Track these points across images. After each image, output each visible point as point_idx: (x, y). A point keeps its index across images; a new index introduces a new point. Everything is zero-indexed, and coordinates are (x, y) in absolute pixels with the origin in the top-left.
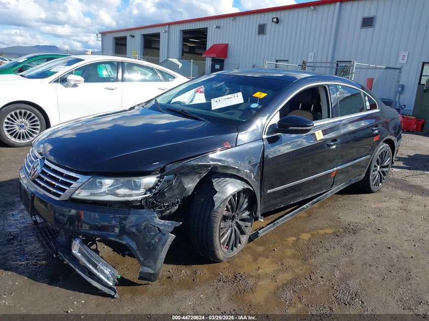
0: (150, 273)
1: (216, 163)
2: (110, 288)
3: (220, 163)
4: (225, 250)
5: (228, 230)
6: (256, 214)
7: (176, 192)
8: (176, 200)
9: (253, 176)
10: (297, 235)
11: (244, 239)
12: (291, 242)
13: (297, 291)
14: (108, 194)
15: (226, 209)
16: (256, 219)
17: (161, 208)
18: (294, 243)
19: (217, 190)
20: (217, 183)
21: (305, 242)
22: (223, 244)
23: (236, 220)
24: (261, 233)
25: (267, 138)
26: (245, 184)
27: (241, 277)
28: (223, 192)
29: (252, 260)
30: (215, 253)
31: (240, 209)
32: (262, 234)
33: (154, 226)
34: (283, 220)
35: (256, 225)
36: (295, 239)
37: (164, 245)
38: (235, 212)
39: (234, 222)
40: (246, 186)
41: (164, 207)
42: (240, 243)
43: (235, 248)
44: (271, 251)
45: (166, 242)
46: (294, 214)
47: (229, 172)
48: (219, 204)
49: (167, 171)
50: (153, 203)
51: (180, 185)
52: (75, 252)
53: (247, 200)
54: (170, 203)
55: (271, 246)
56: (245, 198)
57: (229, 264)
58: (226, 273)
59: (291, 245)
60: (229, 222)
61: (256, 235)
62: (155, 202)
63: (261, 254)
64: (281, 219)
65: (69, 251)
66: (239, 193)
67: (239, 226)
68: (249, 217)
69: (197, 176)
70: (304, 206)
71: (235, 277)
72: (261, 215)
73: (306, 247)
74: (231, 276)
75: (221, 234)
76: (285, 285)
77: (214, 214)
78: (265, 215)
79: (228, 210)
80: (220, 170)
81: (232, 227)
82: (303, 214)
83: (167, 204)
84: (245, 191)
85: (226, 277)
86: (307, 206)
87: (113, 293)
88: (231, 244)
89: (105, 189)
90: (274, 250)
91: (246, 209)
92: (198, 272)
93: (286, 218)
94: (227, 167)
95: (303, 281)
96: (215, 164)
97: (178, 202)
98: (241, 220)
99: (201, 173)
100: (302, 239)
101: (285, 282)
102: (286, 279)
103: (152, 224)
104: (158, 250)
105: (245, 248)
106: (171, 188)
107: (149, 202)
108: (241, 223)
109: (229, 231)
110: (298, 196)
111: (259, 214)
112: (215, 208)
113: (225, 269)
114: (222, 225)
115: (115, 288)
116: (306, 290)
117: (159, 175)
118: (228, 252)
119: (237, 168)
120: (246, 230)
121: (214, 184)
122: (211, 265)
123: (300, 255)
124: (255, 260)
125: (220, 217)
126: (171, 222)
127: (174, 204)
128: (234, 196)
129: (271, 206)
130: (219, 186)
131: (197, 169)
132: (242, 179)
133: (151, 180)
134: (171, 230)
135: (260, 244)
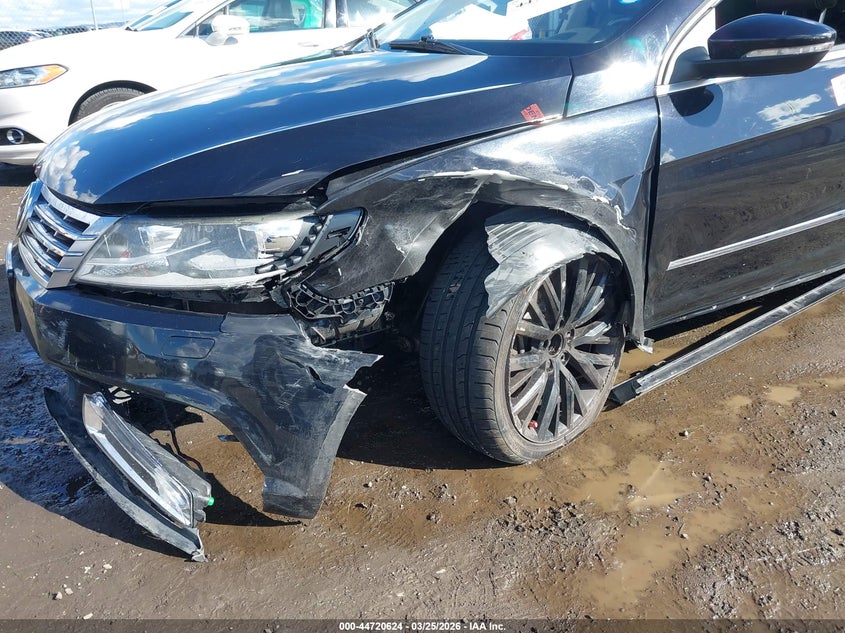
0: (295, 498)
1: (491, 172)
2: (183, 531)
3: (505, 174)
4: (531, 433)
5: (536, 375)
6: (629, 330)
7: (374, 264)
8: (375, 290)
9: (619, 217)
10: (755, 390)
11: (592, 401)
12: (737, 410)
13: (750, 576)
14: (170, 269)
15: (528, 316)
16: (631, 345)
17: (329, 310)
18: (745, 414)
19: (498, 258)
20: (501, 238)
21: (780, 411)
22: (522, 414)
23: (567, 348)
24: (647, 385)
25: (672, 96)
26: (594, 240)
27: (573, 515)
28: (518, 266)
29: (611, 463)
30: (494, 442)
31: (578, 315)
32: (649, 388)
33: (298, 363)
34: (713, 349)
35: (631, 360)
36: (747, 401)
37: (329, 419)
38: (562, 324)
39: (559, 353)
40: (597, 246)
41: (339, 308)
42: (578, 410)
43: (561, 427)
44: (670, 437)
45: (336, 412)
46: (748, 331)
47: (539, 203)
48: (500, 302)
49: (332, 200)
50: (304, 298)
51: (383, 245)
52: (93, 429)
53: (600, 290)
54: (355, 296)
55: (673, 421)
56: (595, 283)
57: (541, 473)
58: (528, 501)
59: (735, 419)
60: (542, 355)
61: (630, 389)
62: (310, 293)
63: (639, 447)
64: (707, 345)
65: (77, 429)
66: (573, 267)
67: (574, 367)
68: (607, 340)
69: (435, 216)
70: (782, 308)
71: (555, 513)
72: (647, 334)
73: (781, 430)
74: (541, 512)
75: (513, 389)
76: (710, 551)
77: (485, 331)
78: (656, 334)
79: (535, 320)
80: (508, 198)
81: (551, 366)
82: (776, 331)
83: (348, 301)
84: (592, 261)
85: (528, 514)
86: (791, 308)
87: (189, 548)
88: (548, 415)
89: (158, 254)
90: (682, 434)
91: (597, 317)
92: (447, 494)
93: (724, 342)
94: (533, 187)
95: (774, 542)
96: (490, 176)
97: (381, 293)
98: (583, 348)
99: (446, 208)
100: (772, 404)
101: (709, 539)
102: (715, 531)
103: (292, 358)
104: (313, 431)
105: (594, 425)
106: (353, 251)
107: (294, 294)
108: (581, 357)
109: (542, 381)
110: (765, 280)
111: (639, 330)
112: (489, 313)
113: (528, 486)
114: (515, 363)
115: (196, 531)
116: (783, 573)
117: (311, 213)
118: (539, 438)
119: (566, 187)
120: (599, 377)
121: (489, 242)
122: (489, 472)
123: (762, 453)
124: (621, 463)
125: (508, 340)
126: (348, 352)
127: (369, 302)
128: (555, 276)
129: (682, 309)
130: (504, 247)
131: (431, 193)
132: (582, 225)
133: (287, 228)
134: (350, 375)
135: (642, 415)
